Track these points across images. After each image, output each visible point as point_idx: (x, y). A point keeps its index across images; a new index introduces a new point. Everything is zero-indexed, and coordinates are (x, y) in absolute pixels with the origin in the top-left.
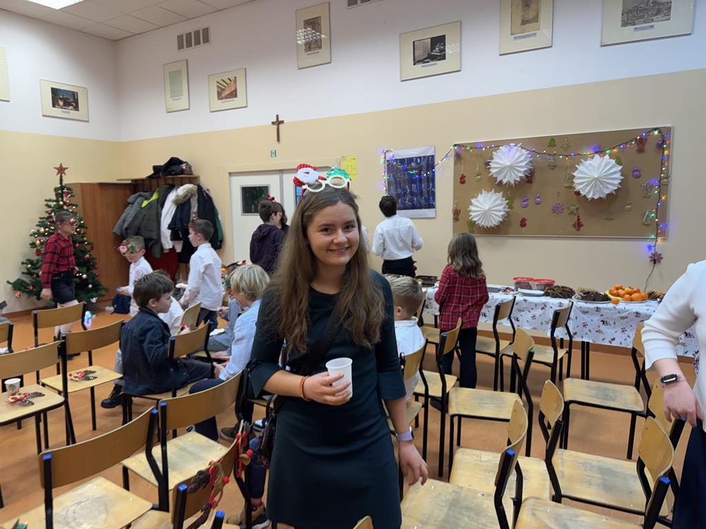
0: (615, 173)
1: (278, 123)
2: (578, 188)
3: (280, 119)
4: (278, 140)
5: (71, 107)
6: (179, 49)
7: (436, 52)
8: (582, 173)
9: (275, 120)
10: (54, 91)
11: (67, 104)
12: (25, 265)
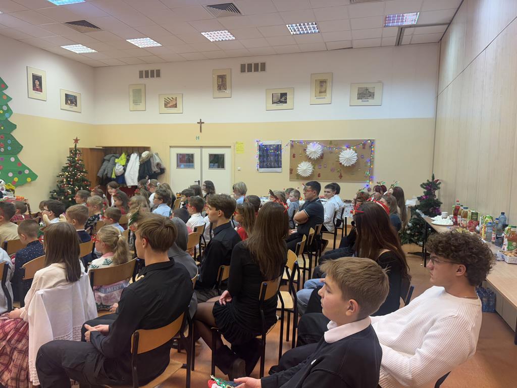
0: (355, 156)
2: (341, 162)
4: (201, 131)
5: (73, 105)
6: (140, 78)
7: (283, 99)
8: (342, 155)
10: (66, 95)
11: (72, 103)
12: (52, 193)
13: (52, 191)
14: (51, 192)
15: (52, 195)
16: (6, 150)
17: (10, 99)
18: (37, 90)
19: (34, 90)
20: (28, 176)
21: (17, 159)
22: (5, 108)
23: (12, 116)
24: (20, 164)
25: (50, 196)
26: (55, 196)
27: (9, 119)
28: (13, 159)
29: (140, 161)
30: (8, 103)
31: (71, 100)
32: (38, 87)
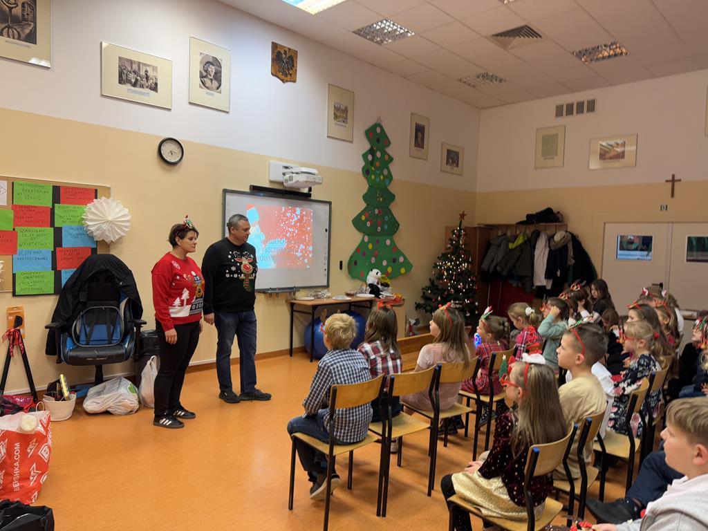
1: (673, 181)
3: (676, 178)
4: (673, 195)
5: (455, 164)
6: (557, 116)
9: (670, 178)
10: (449, 151)
11: (453, 162)
12: (424, 291)
13: (424, 287)
14: (423, 289)
15: (424, 293)
16: (383, 229)
17: (391, 159)
18: (418, 146)
19: (415, 146)
20: (403, 265)
21: (392, 241)
22: (385, 172)
23: (392, 181)
24: (394, 248)
25: (422, 294)
26: (428, 295)
27: (389, 188)
28: (388, 242)
29: (549, 247)
30: (389, 165)
31: (453, 158)
32: (420, 142)
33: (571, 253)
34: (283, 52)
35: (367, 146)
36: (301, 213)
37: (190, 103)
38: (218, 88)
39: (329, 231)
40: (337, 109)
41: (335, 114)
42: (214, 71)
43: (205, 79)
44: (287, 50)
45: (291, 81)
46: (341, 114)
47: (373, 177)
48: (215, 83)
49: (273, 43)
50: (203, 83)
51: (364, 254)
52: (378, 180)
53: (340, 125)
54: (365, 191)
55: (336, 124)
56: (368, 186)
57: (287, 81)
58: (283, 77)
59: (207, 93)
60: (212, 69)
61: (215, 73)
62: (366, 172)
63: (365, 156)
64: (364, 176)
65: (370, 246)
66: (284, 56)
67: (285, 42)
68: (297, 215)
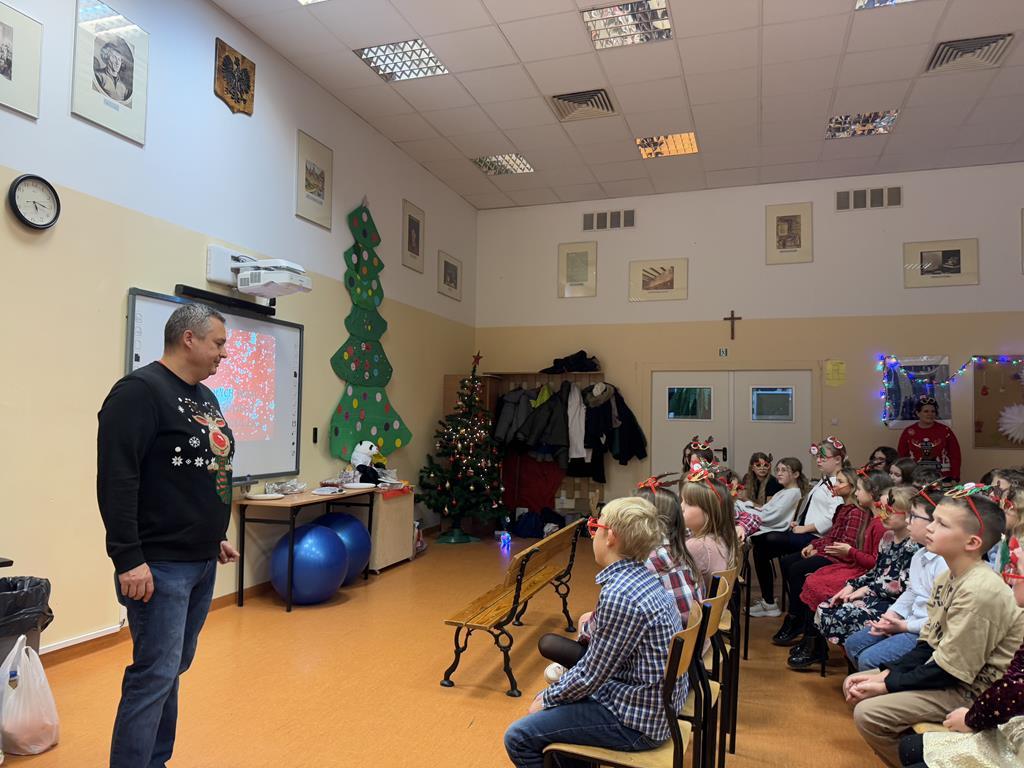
1: (732, 319)
3: (735, 316)
4: (733, 338)
5: (453, 284)
6: (585, 228)
7: (949, 265)
10: (446, 264)
11: (451, 281)
12: (421, 474)
13: (422, 468)
14: (420, 471)
16: (371, 376)
18: (413, 251)
19: (409, 249)
20: (398, 434)
21: (384, 397)
22: (374, 284)
23: (384, 300)
24: (387, 406)
27: (378, 309)
28: (379, 397)
29: (586, 404)
30: (379, 274)
31: (450, 274)
32: (414, 245)
33: (615, 412)
34: (233, 60)
35: (349, 242)
36: (258, 342)
37: (74, 115)
38: (127, 97)
39: (299, 375)
40: (310, 172)
41: (307, 180)
42: (120, 63)
43: (104, 75)
44: (240, 58)
45: (243, 112)
46: (315, 181)
47: (359, 290)
48: (122, 88)
49: (217, 39)
50: (101, 83)
51: (347, 417)
52: (365, 296)
53: (315, 200)
54: (348, 313)
55: (308, 196)
56: (351, 304)
57: (239, 111)
58: (232, 103)
59: (107, 103)
60: (117, 59)
61: (123, 69)
62: (350, 282)
63: (347, 256)
64: (347, 289)
65: (355, 404)
66: (235, 67)
67: (239, 45)
68: (250, 345)
